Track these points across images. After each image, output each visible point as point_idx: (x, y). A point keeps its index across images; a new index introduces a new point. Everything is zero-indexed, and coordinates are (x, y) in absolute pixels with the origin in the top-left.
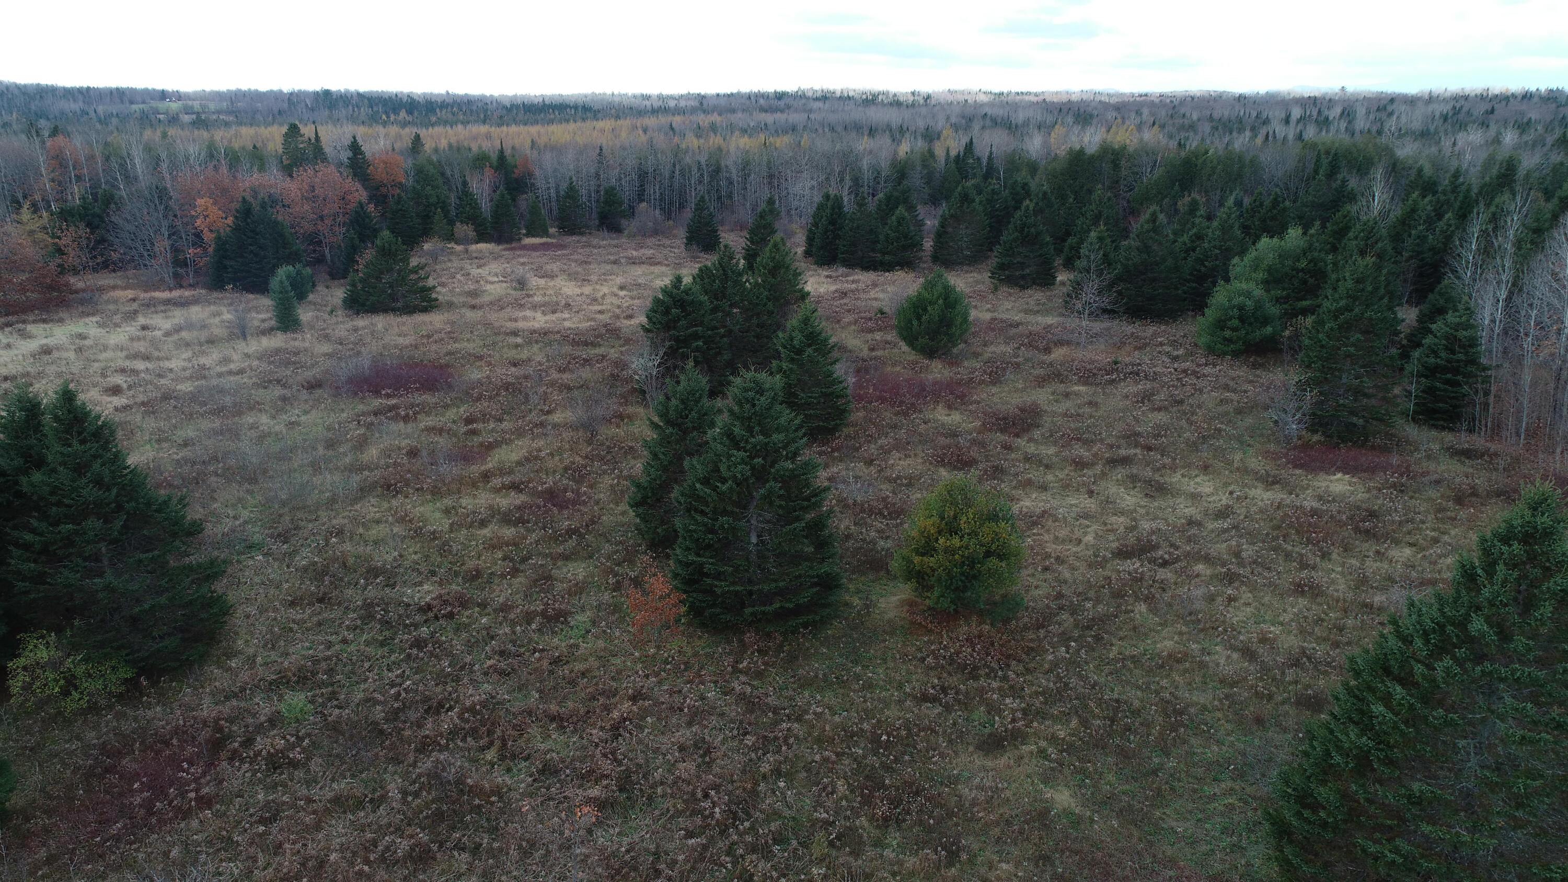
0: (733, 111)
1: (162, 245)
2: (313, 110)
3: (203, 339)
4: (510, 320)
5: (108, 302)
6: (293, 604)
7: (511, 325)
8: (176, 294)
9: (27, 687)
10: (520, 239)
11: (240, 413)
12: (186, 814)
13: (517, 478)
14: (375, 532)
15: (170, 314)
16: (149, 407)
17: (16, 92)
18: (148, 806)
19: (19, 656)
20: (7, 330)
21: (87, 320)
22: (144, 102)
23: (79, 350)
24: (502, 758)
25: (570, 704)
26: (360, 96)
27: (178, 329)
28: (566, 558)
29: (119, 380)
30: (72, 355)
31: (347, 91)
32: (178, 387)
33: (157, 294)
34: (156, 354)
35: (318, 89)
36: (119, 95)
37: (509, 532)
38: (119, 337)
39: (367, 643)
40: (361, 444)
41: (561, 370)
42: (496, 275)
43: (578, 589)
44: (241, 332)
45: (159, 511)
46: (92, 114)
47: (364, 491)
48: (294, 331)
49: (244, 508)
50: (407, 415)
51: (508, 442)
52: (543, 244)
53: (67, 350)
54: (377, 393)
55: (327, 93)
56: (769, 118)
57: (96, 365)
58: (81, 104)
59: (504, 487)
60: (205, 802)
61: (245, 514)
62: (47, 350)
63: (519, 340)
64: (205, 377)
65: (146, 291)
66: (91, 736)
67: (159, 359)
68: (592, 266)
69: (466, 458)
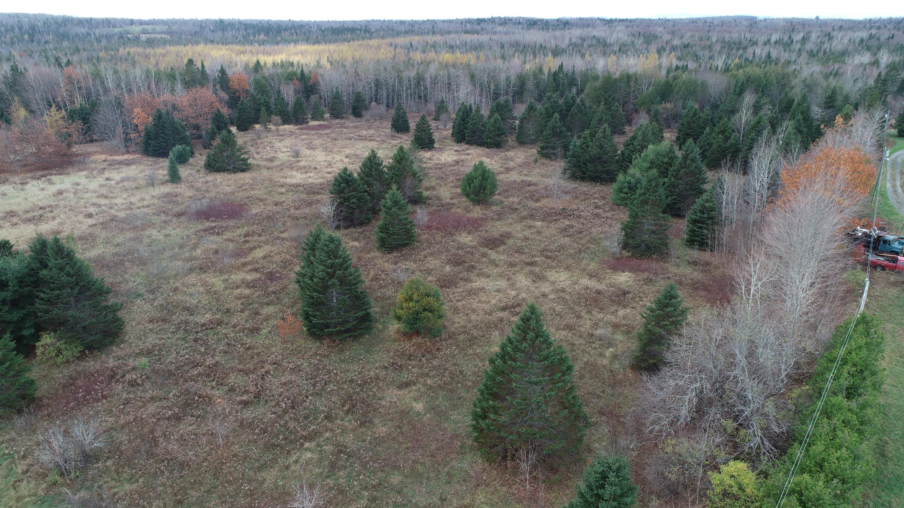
0: (449, 32)
1: (120, 130)
2: (213, 31)
3: (134, 187)
4: (283, 177)
5: (92, 162)
6: (151, 321)
7: (282, 180)
8: (126, 157)
9: (43, 353)
10: (308, 122)
11: (144, 229)
12: (98, 401)
13: (257, 266)
14: (192, 290)
15: (120, 170)
16: (104, 225)
17: (52, 21)
18: (84, 397)
19: (40, 341)
20: (43, 179)
21: (80, 173)
22: (121, 27)
23: (75, 193)
24: (217, 385)
25: (248, 366)
26: (240, 22)
27: (123, 180)
28: (268, 304)
29: (92, 210)
30: (72, 195)
31: (234, 20)
32: (119, 214)
33: (116, 158)
34: (111, 195)
35: (217, 18)
36: (108, 23)
37: (247, 292)
38: (94, 185)
39: (178, 339)
40: (195, 247)
41: (297, 209)
42: (287, 147)
43: (267, 318)
44: (151, 183)
45: (93, 285)
46: (93, 36)
47: (191, 270)
48: (177, 183)
49: (139, 277)
50: (218, 232)
51: (260, 247)
52: (319, 125)
53: (70, 192)
54: (207, 219)
55: (222, 21)
56: (468, 38)
57: (82, 201)
58: (87, 29)
59: (251, 270)
60: (104, 397)
61: (139, 280)
62: (60, 193)
63: (283, 190)
64: (131, 209)
65: (111, 155)
66: (66, 371)
67: (112, 198)
68: (337, 142)
69: (238, 254)
